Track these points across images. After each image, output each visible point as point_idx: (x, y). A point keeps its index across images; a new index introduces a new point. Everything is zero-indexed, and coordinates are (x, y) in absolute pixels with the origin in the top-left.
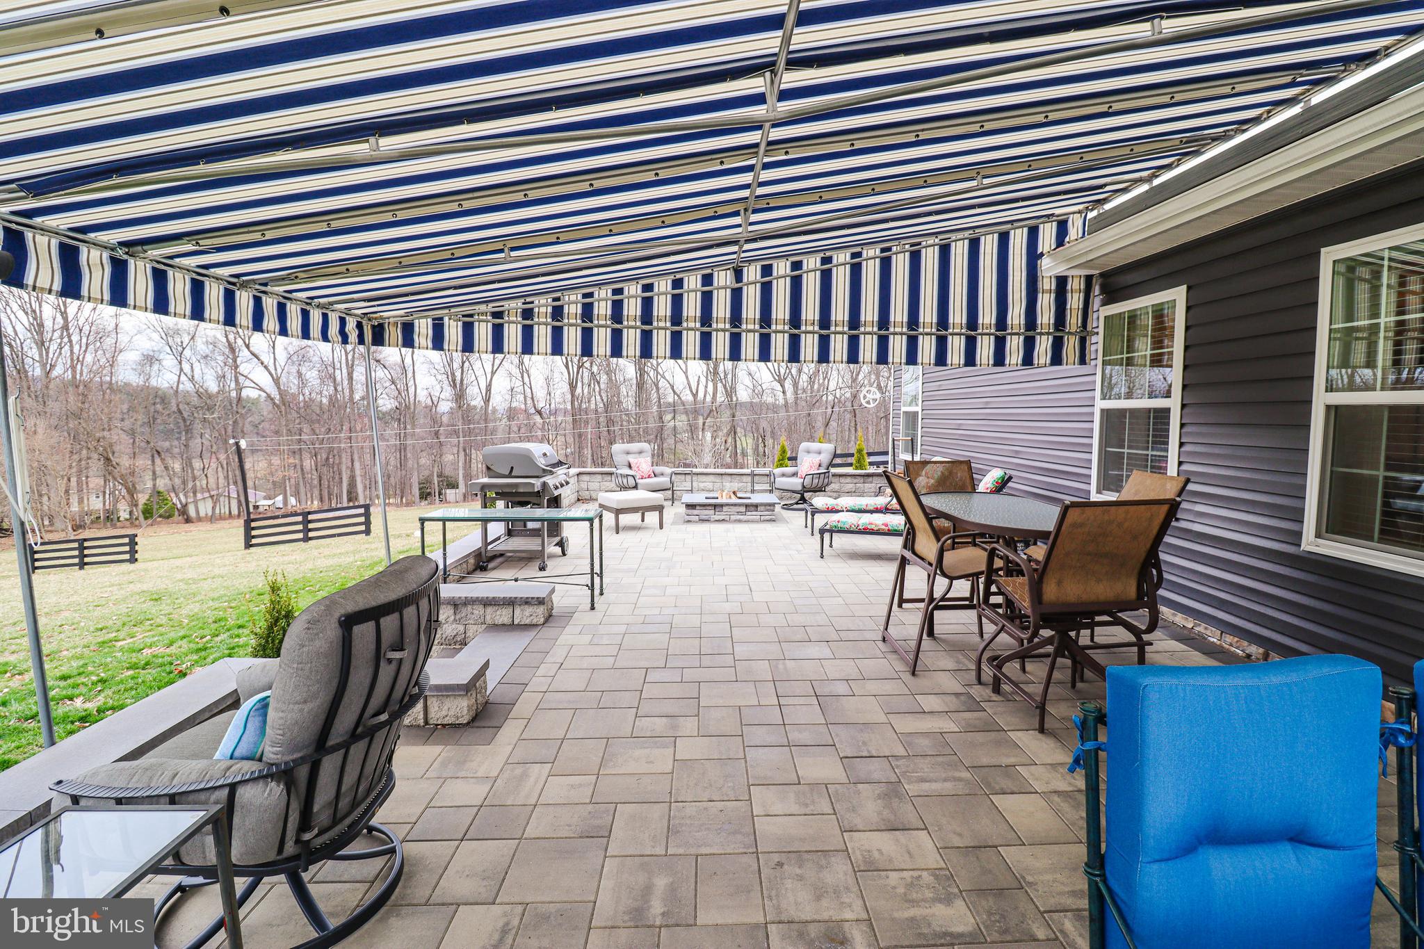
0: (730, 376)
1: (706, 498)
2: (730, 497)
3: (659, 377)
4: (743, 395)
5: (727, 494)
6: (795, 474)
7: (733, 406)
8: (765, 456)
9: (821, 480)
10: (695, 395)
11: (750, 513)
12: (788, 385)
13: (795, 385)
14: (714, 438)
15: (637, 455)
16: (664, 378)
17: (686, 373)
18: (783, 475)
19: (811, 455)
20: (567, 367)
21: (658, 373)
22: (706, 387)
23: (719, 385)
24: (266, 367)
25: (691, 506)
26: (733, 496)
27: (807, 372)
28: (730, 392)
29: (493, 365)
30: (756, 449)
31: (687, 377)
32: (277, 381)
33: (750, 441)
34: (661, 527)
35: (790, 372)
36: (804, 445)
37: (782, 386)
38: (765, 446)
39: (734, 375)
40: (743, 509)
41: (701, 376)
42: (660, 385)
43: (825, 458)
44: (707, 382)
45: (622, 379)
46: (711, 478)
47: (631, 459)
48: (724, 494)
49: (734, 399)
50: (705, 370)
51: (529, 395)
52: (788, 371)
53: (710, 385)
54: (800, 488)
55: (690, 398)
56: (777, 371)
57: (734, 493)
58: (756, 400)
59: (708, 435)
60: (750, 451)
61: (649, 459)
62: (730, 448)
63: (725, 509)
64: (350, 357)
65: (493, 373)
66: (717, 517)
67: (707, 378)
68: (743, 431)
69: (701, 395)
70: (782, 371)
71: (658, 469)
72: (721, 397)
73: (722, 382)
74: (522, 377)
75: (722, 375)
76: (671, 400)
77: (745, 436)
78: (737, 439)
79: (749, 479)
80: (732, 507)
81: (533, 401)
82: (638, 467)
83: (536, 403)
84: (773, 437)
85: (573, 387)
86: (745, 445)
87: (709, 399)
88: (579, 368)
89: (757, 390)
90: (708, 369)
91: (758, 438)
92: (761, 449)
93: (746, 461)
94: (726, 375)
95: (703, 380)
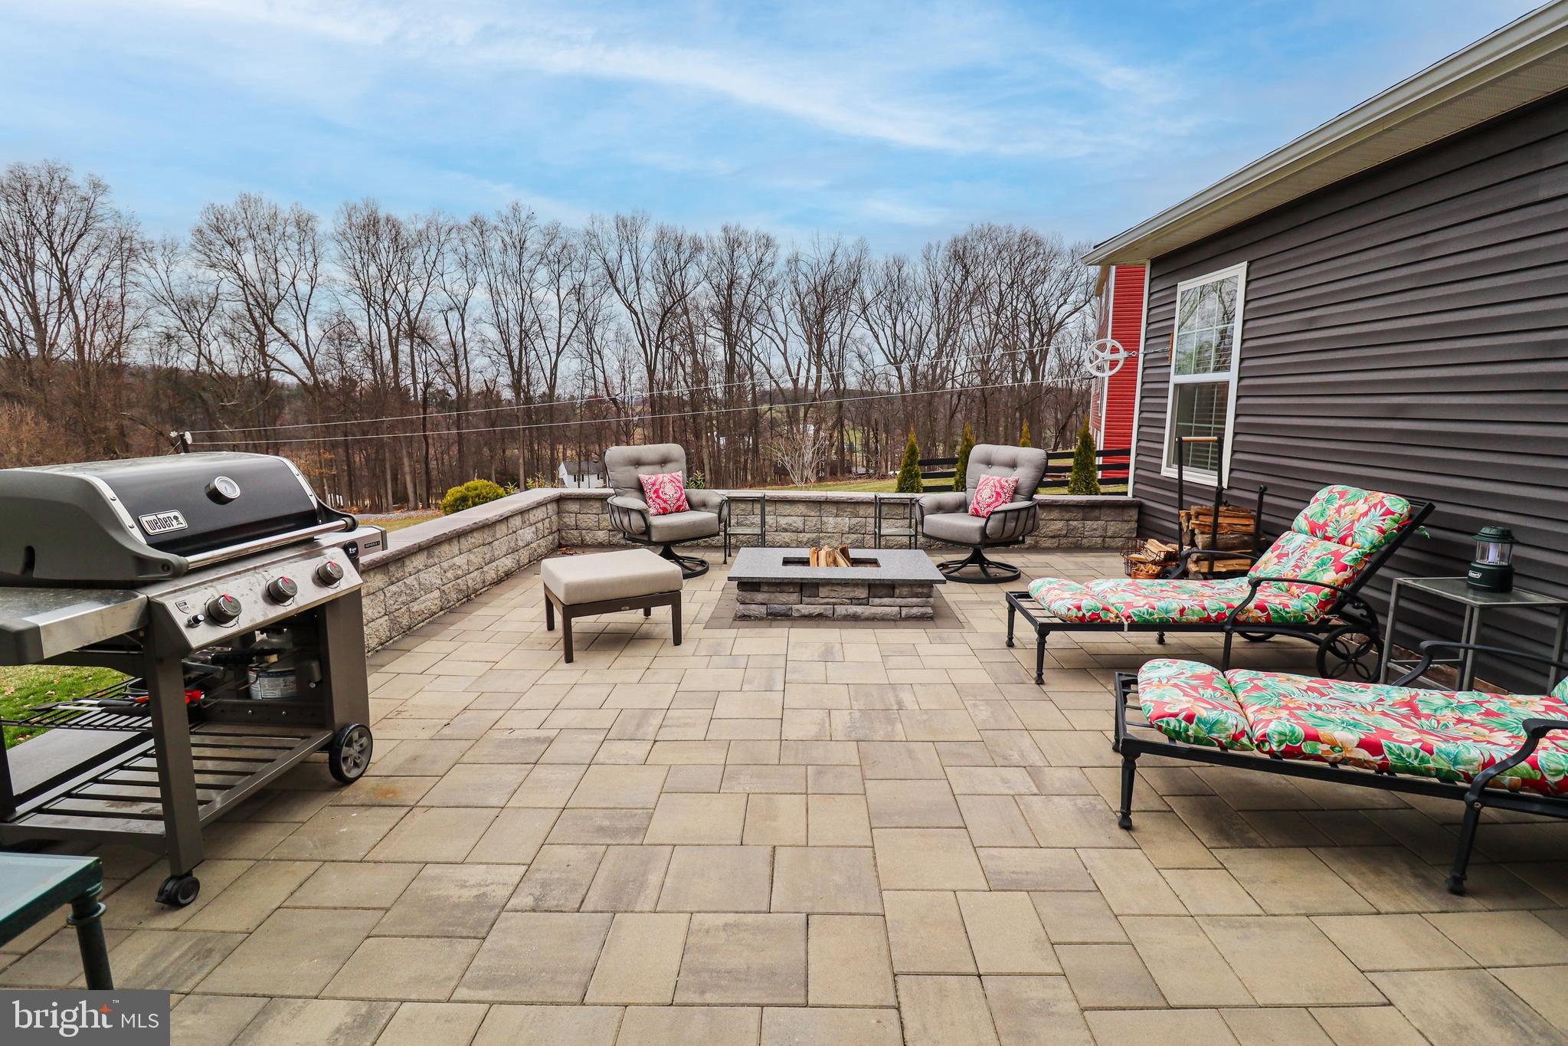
0: (836, 358)
1: (787, 562)
2: (835, 563)
3: (754, 359)
4: (852, 381)
5: (828, 554)
6: (961, 507)
7: (840, 393)
8: (877, 453)
9: (1021, 522)
10: (795, 382)
11: (877, 601)
12: (905, 367)
13: (914, 369)
14: (817, 431)
15: (657, 468)
16: (760, 361)
17: (784, 354)
18: (940, 508)
19: (995, 469)
20: (643, 345)
21: (752, 354)
22: (808, 371)
23: (824, 368)
24: (296, 348)
25: (748, 585)
26: (841, 560)
27: (927, 353)
28: (837, 378)
29: (558, 344)
30: (866, 445)
31: (786, 360)
32: (310, 365)
33: (859, 435)
34: (677, 640)
35: (908, 354)
36: (979, 450)
37: (899, 370)
38: (877, 442)
39: (841, 356)
40: (862, 593)
41: (803, 358)
42: (755, 369)
43: (1024, 475)
44: (809, 365)
45: (710, 362)
46: (801, 509)
47: (645, 475)
48: (823, 553)
49: (842, 387)
50: (807, 350)
51: (601, 379)
52: (905, 353)
53: (813, 370)
54: (977, 538)
55: (790, 385)
56: (892, 353)
57: (844, 552)
58: (867, 388)
59: (811, 429)
60: (859, 447)
61: (680, 475)
62: (836, 443)
63: (823, 592)
64: (394, 333)
65: (558, 354)
66: (805, 609)
67: (809, 360)
68: (851, 423)
69: (802, 381)
70: (899, 353)
71: (697, 494)
72: (826, 385)
73: (827, 367)
74: (592, 359)
75: (827, 357)
76: (767, 387)
77: (854, 429)
78: (845, 433)
79: (871, 510)
80: (839, 589)
81: (606, 387)
82: (656, 491)
83: (610, 389)
84: (887, 432)
85: (651, 372)
86: (853, 440)
87: (811, 387)
88: (657, 347)
89: (867, 376)
90: (811, 350)
91: (868, 432)
92: (872, 445)
93: (854, 458)
94: (831, 356)
95: (805, 362)
